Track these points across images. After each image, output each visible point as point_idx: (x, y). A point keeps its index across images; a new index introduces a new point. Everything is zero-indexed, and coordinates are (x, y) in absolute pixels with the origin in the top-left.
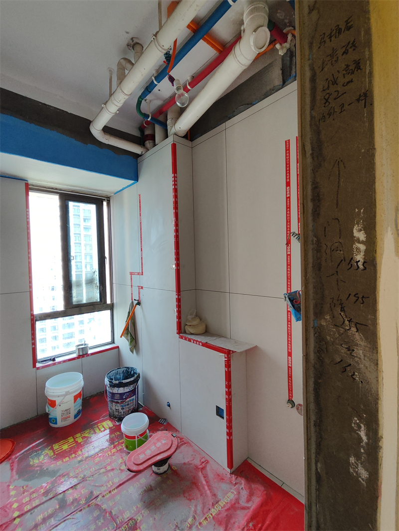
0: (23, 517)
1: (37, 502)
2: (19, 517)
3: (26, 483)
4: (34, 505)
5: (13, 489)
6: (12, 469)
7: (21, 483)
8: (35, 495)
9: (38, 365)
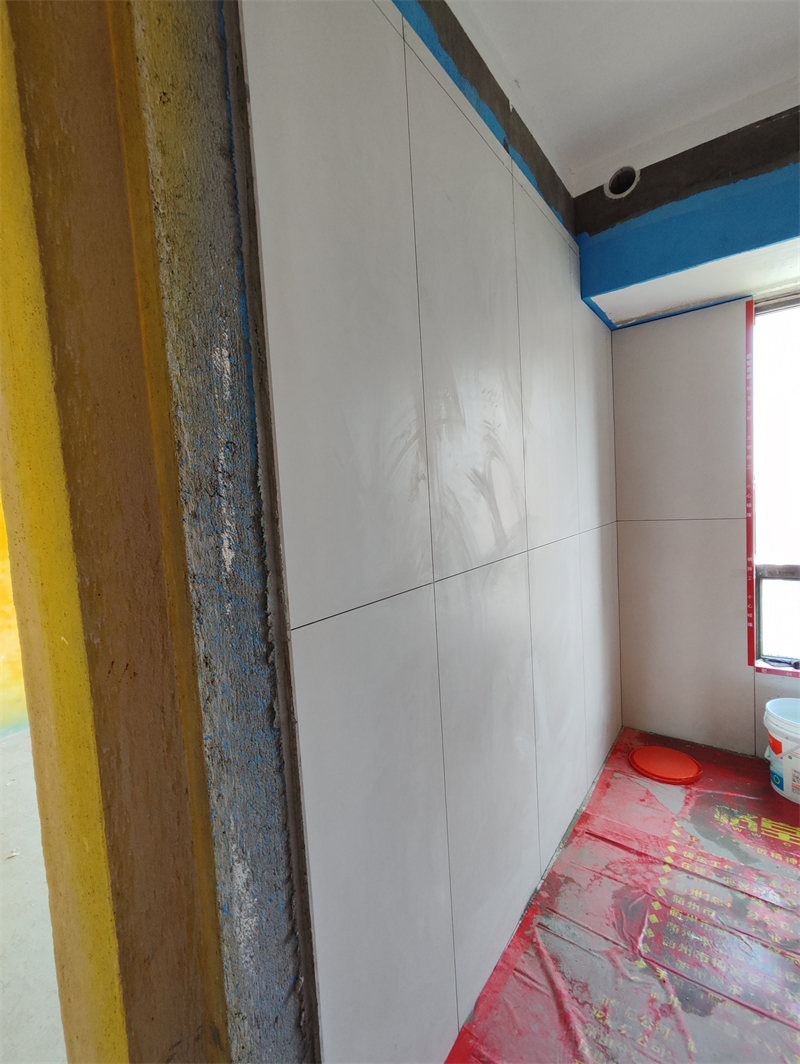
0: (676, 871)
1: (702, 871)
2: (670, 865)
3: (698, 836)
4: (696, 871)
5: (678, 829)
6: (687, 804)
7: (691, 828)
8: (702, 860)
9: (759, 663)
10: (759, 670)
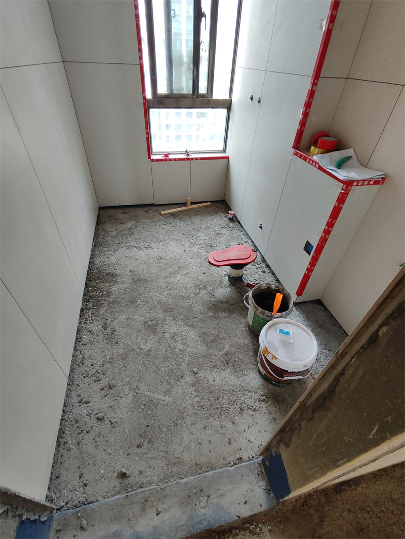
9: (153, 157)
10: (153, 160)
